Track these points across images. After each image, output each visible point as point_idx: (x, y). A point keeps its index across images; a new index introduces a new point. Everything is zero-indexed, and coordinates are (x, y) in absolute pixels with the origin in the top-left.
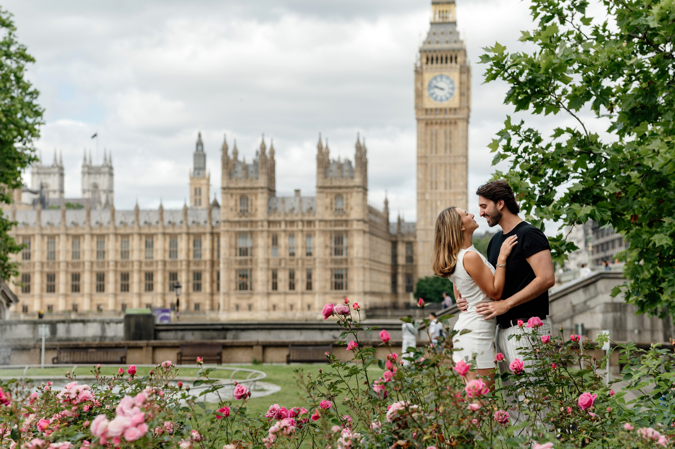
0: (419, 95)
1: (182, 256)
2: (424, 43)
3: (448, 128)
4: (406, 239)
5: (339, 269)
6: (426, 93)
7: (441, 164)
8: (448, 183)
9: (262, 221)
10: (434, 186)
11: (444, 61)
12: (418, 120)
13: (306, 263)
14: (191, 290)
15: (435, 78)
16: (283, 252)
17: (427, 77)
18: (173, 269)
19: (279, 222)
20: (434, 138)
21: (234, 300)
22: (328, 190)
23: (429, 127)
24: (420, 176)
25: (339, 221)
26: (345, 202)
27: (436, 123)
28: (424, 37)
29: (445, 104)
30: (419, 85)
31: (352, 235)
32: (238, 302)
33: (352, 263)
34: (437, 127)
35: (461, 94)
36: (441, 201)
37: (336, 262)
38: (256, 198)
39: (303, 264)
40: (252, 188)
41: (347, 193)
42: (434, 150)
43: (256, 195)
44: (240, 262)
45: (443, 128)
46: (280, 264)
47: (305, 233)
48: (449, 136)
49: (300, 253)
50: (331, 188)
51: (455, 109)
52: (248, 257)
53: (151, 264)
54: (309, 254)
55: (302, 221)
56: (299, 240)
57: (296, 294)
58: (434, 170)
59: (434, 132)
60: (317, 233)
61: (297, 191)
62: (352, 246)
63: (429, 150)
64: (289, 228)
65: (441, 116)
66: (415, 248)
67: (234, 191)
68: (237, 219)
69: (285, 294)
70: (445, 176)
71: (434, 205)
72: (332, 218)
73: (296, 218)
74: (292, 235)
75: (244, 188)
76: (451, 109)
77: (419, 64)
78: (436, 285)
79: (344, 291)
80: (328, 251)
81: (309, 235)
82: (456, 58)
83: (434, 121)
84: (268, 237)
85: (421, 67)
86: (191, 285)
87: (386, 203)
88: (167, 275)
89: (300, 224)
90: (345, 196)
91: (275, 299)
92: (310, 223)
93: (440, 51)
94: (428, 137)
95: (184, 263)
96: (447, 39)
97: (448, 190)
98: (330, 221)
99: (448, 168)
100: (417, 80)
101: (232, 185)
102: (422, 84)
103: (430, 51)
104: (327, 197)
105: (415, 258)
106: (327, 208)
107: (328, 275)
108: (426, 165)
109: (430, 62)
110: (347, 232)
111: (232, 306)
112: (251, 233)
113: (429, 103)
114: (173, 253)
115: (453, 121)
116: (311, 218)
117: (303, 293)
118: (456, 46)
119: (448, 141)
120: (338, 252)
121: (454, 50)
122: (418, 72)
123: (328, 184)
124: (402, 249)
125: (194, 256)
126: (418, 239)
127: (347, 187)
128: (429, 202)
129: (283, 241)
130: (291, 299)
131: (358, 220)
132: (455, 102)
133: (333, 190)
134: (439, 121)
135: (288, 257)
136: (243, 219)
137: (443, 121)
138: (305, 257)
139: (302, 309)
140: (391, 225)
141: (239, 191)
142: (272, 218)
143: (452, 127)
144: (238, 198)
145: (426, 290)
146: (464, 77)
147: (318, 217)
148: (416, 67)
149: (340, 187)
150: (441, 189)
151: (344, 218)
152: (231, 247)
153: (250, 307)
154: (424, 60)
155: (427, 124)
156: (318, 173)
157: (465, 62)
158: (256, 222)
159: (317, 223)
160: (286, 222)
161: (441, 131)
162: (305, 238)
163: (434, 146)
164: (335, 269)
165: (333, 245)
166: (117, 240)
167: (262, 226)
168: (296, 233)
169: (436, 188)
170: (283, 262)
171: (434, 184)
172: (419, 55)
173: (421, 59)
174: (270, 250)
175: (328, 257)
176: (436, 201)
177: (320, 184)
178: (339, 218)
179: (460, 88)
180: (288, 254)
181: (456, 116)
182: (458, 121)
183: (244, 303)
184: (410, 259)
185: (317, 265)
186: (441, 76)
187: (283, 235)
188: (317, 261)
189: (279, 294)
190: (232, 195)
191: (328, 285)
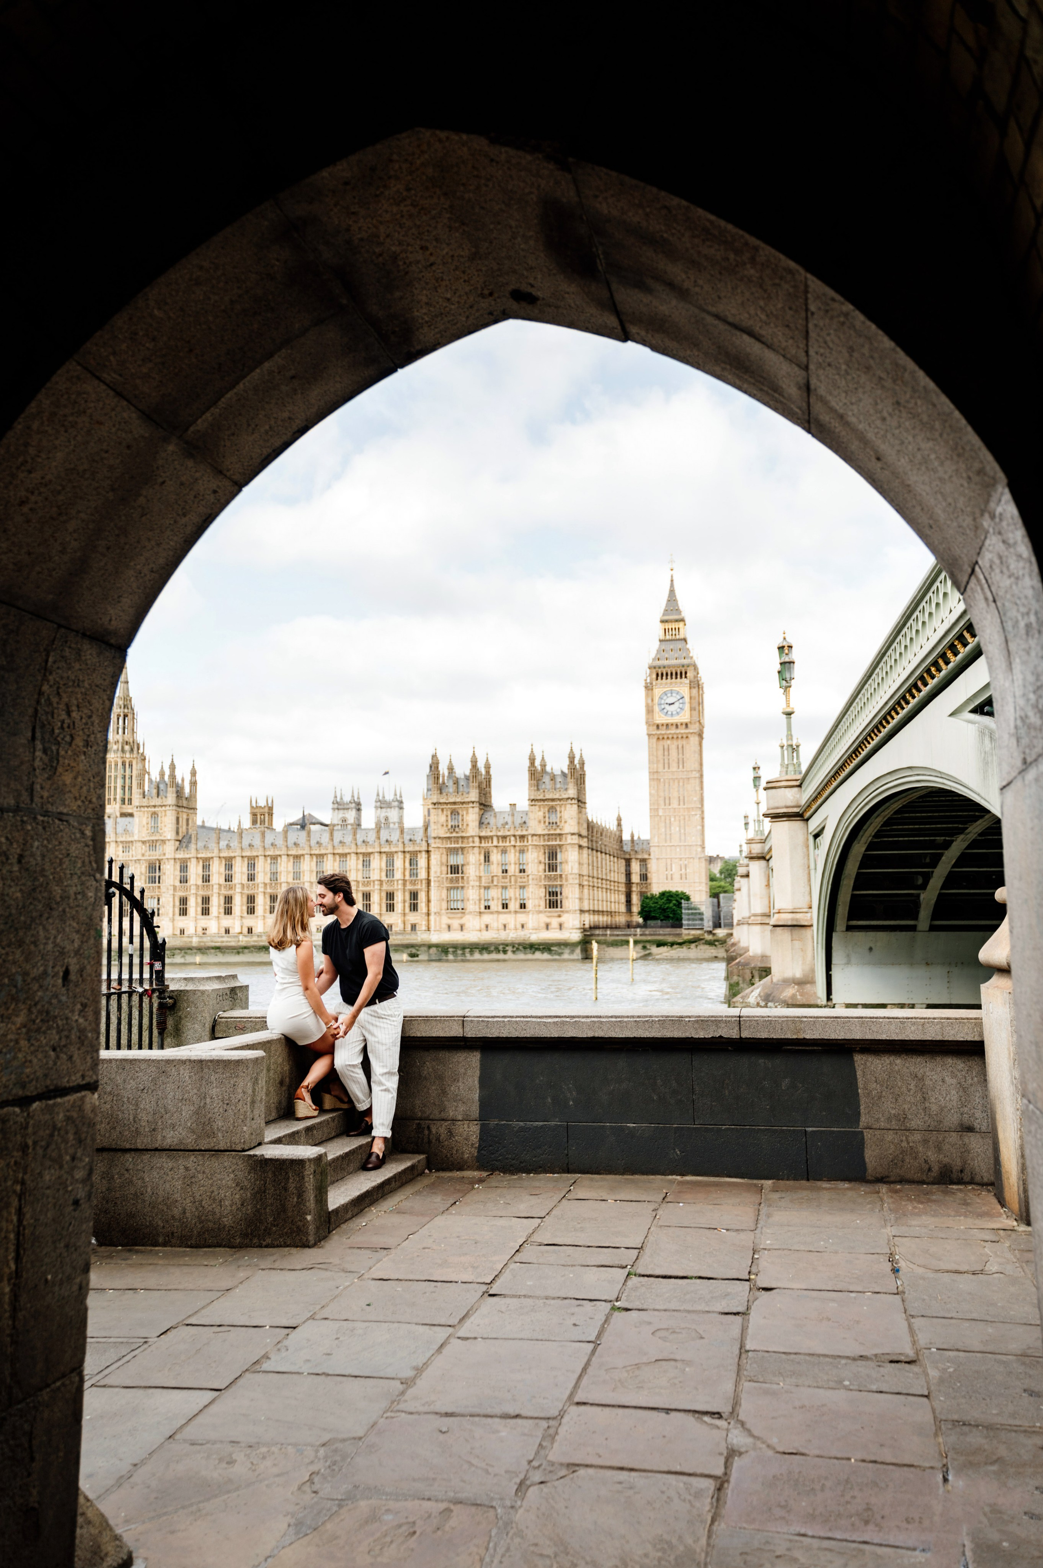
0: (650, 711)
1: (398, 875)
2: (654, 660)
3: (680, 742)
4: (640, 857)
5: (553, 886)
6: (657, 709)
7: (674, 780)
8: (681, 798)
9: (473, 837)
10: (667, 802)
11: (674, 676)
12: (649, 735)
13: (519, 880)
14: (407, 910)
15: (665, 693)
16: (496, 869)
17: (658, 692)
18: (390, 889)
19: (492, 837)
20: (666, 753)
21: (445, 920)
22: (542, 803)
23: (661, 743)
24: (653, 792)
25: (552, 835)
26: (558, 815)
27: (668, 738)
28: (653, 654)
29: (676, 719)
30: (650, 701)
31: (566, 850)
32: (450, 922)
33: (567, 880)
34: (669, 742)
35: (692, 709)
36: (675, 817)
37: (549, 878)
38: (467, 813)
39: (516, 882)
40: (463, 803)
41: (561, 806)
42: (666, 766)
43: (467, 809)
44: (451, 880)
45: (675, 742)
46: (492, 881)
47: (517, 848)
48: (681, 750)
49: (513, 869)
50: (544, 800)
51: (686, 725)
52: (460, 875)
53: (368, 883)
54: (522, 871)
55: (514, 836)
56: (512, 857)
57: (510, 912)
58: (667, 785)
59: (666, 747)
60: (530, 847)
61: (513, 806)
62: (567, 862)
63: (661, 766)
64: (501, 844)
65: (673, 731)
66: (649, 866)
67: (445, 806)
68: (448, 835)
69: (498, 912)
70: (678, 791)
71: (668, 822)
72: (546, 832)
73: (508, 833)
74: (504, 851)
75: (454, 803)
76: (682, 724)
77: (648, 681)
78: (661, 902)
79: (559, 909)
80: (542, 867)
81: (522, 851)
82: (686, 673)
83: (666, 737)
84: (480, 853)
85: (651, 684)
86: (407, 905)
87: (619, 820)
88: (384, 895)
89: (512, 838)
90: (558, 809)
91: (487, 918)
92: (522, 837)
93: (669, 666)
94: (660, 752)
95: (400, 882)
96: (676, 655)
97: (682, 806)
98: (544, 835)
99: (681, 784)
100: (647, 696)
101: (442, 801)
102: (652, 700)
103: (660, 668)
104: (540, 810)
105: (649, 875)
106: (540, 822)
107: (542, 892)
108: (659, 780)
109: (659, 678)
110: (560, 846)
111: (444, 926)
112: (462, 849)
113: (660, 718)
114: (390, 872)
115: (685, 736)
116: (524, 833)
117: (516, 912)
118: (686, 662)
119: (681, 755)
120: (552, 867)
121: (683, 666)
122: (649, 688)
123: (541, 797)
124: (635, 867)
125: (410, 876)
126: (652, 857)
127: (560, 800)
128: (663, 818)
129: (495, 857)
130: (505, 918)
131: (573, 834)
132: (685, 717)
133: (546, 803)
134: (670, 736)
135: (500, 874)
136: (454, 835)
137: (675, 736)
138: (517, 874)
139: (516, 929)
140: (624, 843)
141: (449, 806)
142: (483, 834)
143: (684, 742)
144: (449, 813)
145: (651, 907)
146: (695, 691)
147: (531, 831)
148: (646, 683)
149: (553, 800)
150: (675, 804)
151: (558, 831)
152: (442, 864)
153: (462, 927)
154: (654, 676)
155: (658, 738)
156: (530, 785)
157: (696, 677)
158: (468, 837)
159: (530, 837)
160: (497, 836)
161: (673, 745)
162: (517, 854)
163: (666, 761)
164: (549, 886)
165: (547, 861)
166: (335, 860)
167: (473, 842)
168: (508, 849)
169: (670, 804)
170: (495, 878)
171: (668, 801)
172: (648, 671)
173: (650, 675)
174: (482, 867)
175: (542, 874)
176: (670, 817)
177: (532, 798)
178: (552, 832)
179: (690, 703)
180: (501, 871)
181: (687, 731)
182: (689, 736)
183: (455, 924)
184: (644, 877)
185: (530, 882)
186: (672, 692)
187: (495, 850)
188: (530, 877)
189: (492, 913)
190: (443, 810)
191: (543, 903)
